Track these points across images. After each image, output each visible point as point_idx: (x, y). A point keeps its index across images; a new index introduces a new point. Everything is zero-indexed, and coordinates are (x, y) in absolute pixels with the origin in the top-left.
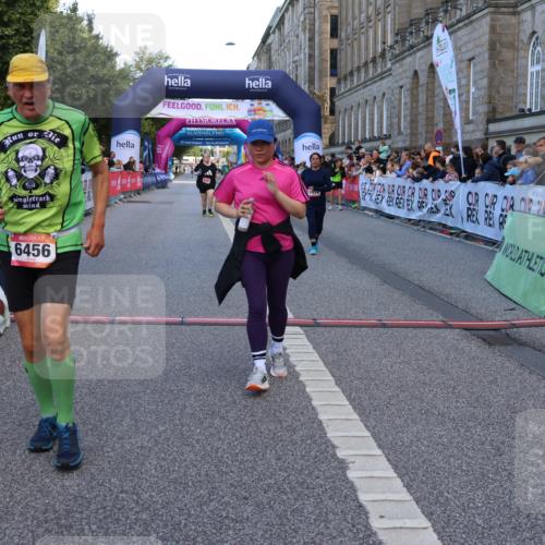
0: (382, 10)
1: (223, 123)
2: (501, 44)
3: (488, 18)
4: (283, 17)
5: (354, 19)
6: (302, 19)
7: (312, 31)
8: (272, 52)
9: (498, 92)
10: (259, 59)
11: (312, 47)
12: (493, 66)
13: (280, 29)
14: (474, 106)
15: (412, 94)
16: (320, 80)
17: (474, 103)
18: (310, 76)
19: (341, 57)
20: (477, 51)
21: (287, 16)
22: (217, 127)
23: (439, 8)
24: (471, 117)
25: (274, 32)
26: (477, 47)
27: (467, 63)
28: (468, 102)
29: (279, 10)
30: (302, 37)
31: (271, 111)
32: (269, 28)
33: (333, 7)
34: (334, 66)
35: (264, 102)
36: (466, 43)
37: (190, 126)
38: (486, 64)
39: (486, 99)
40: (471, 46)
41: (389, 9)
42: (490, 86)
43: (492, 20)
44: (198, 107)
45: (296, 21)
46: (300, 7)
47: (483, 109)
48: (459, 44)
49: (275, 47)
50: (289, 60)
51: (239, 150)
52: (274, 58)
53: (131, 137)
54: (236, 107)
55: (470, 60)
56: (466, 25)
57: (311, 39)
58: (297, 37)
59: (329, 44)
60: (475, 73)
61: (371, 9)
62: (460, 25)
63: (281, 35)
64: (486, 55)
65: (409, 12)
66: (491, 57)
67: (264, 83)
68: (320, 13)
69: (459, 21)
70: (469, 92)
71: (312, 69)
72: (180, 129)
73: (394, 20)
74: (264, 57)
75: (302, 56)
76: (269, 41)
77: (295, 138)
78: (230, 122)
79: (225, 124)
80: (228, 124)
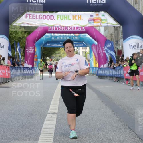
1: (76, 30)
77: (124, 39)
78: (81, 29)
79: (78, 30)
80: (79, 31)
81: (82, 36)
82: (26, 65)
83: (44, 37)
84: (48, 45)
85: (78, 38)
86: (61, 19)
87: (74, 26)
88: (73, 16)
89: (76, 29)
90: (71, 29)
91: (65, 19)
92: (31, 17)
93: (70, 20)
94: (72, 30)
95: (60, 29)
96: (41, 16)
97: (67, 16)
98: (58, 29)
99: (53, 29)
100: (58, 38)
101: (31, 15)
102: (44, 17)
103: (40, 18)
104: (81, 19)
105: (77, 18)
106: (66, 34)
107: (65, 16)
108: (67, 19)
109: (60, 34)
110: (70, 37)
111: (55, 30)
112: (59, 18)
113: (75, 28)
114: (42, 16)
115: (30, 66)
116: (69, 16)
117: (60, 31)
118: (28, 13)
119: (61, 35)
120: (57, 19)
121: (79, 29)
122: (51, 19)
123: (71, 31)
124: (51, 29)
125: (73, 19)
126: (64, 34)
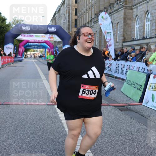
0: (91, 7)
1: (40, 42)
2: (127, 18)
3: (123, 11)
4: (60, 9)
5: (82, 10)
6: (66, 9)
7: (69, 13)
8: (57, 20)
9: (126, 33)
10: (52, 22)
11: (69, 18)
12: (125, 25)
13: (59, 12)
14: (119, 37)
15: (100, 33)
16: (71, 29)
17: (119, 36)
18: (68, 27)
19: (78, 21)
20: (120, 20)
21: (61, 8)
22: (38, 43)
23: (108, 7)
24: (118, 41)
25: (57, 13)
26: (120, 19)
27: (117, 24)
28: (117, 36)
29: (59, 6)
30: (66, 15)
31: (56, 38)
32: (56, 12)
33: (76, 6)
34: (76, 24)
35: (53, 35)
36: (116, 18)
37: (30, 42)
38: (123, 24)
39: (122, 35)
40: (118, 19)
41: (93, 7)
42: (124, 31)
43: (124, 11)
44: (32, 36)
45: (64, 10)
46: (65, 5)
47: (121, 38)
48: (114, 18)
49: (57, 18)
50: (62, 22)
51: (45, 50)
52: (57, 22)
53: (11, 46)
54: (45, 36)
55: (118, 23)
56: (116, 12)
57: (69, 16)
58: (64, 15)
59: (74, 17)
60: (119, 27)
61: (87, 7)
62: (115, 12)
63: (59, 14)
64: (123, 22)
65: (99, 8)
66: (124, 22)
67: (54, 29)
68: (71, 8)
69: (114, 11)
70: (117, 33)
71: (69, 25)
72: (27, 43)
73: (94, 10)
74: (54, 21)
75: (66, 21)
76: (55, 16)
77: (63, 46)
78: (43, 41)
79: (41, 42)
81: (42, 44)
82: (19, 56)
83: (27, 44)
84: (27, 47)
115: (21, 57)
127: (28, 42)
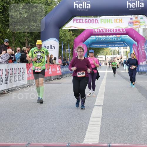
78: (122, 31)
79: (119, 32)
80: (121, 32)
81: (123, 37)
84: (93, 45)
85: (120, 39)
86: (104, 23)
87: (116, 28)
88: (115, 19)
89: (118, 31)
90: (113, 31)
91: (108, 23)
92: (78, 22)
93: (113, 23)
94: (115, 32)
95: (104, 31)
96: (86, 21)
97: (109, 20)
98: (102, 32)
99: (98, 32)
100: (101, 39)
101: (78, 19)
102: (89, 21)
103: (86, 22)
104: (122, 22)
105: (118, 21)
106: (109, 36)
107: (108, 20)
108: (109, 23)
109: (103, 36)
110: (112, 39)
111: (99, 33)
112: (102, 21)
113: (116, 31)
114: (88, 21)
116: (111, 20)
117: (104, 33)
118: (75, 18)
119: (105, 36)
120: (101, 23)
121: (121, 31)
122: (96, 23)
123: (113, 32)
124: (95, 32)
125: (115, 22)
126: (107, 36)
127: (91, 33)
